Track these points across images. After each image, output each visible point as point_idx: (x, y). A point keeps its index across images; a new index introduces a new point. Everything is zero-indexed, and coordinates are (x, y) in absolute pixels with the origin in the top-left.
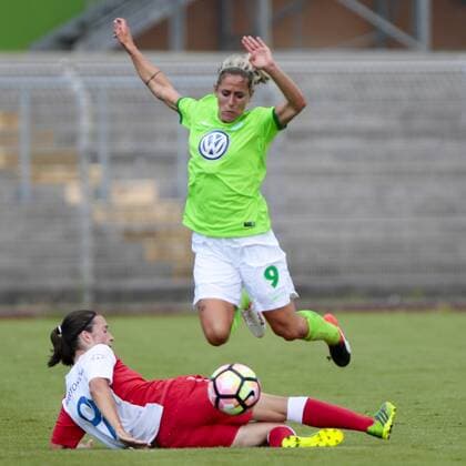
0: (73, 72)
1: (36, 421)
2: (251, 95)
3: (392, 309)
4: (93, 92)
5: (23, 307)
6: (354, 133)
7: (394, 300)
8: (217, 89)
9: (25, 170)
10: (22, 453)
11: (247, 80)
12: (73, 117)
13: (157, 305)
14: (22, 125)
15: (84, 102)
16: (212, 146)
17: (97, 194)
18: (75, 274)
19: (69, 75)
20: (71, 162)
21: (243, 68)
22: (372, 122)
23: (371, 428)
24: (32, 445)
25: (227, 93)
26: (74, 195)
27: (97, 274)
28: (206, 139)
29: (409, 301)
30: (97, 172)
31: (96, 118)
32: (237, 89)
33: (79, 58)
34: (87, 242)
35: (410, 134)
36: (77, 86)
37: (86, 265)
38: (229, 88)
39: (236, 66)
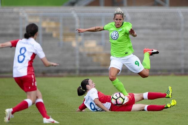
0: (74, 12)
1: (64, 104)
2: (123, 20)
3: (159, 75)
4: (79, 17)
5: (60, 74)
6: (148, 28)
7: (159, 73)
8: (114, 19)
9: (61, 38)
10: (60, 113)
11: (122, 15)
12: (74, 24)
13: (96, 73)
14: (61, 26)
15: (77, 20)
16: (114, 36)
17: (80, 44)
18: (74, 65)
19: (73, 13)
20: (73, 35)
21: (121, 12)
22: (154, 25)
23: (166, 96)
24: (62, 111)
25: (117, 19)
26: (74, 44)
27: (80, 65)
28: (113, 34)
29: (163, 73)
30: (80, 38)
31: (80, 24)
32: (120, 18)
33: (76, 8)
34: (78, 57)
35: (164, 29)
36: (75, 15)
37: (77, 63)
38: (117, 18)
39: (118, 12)
